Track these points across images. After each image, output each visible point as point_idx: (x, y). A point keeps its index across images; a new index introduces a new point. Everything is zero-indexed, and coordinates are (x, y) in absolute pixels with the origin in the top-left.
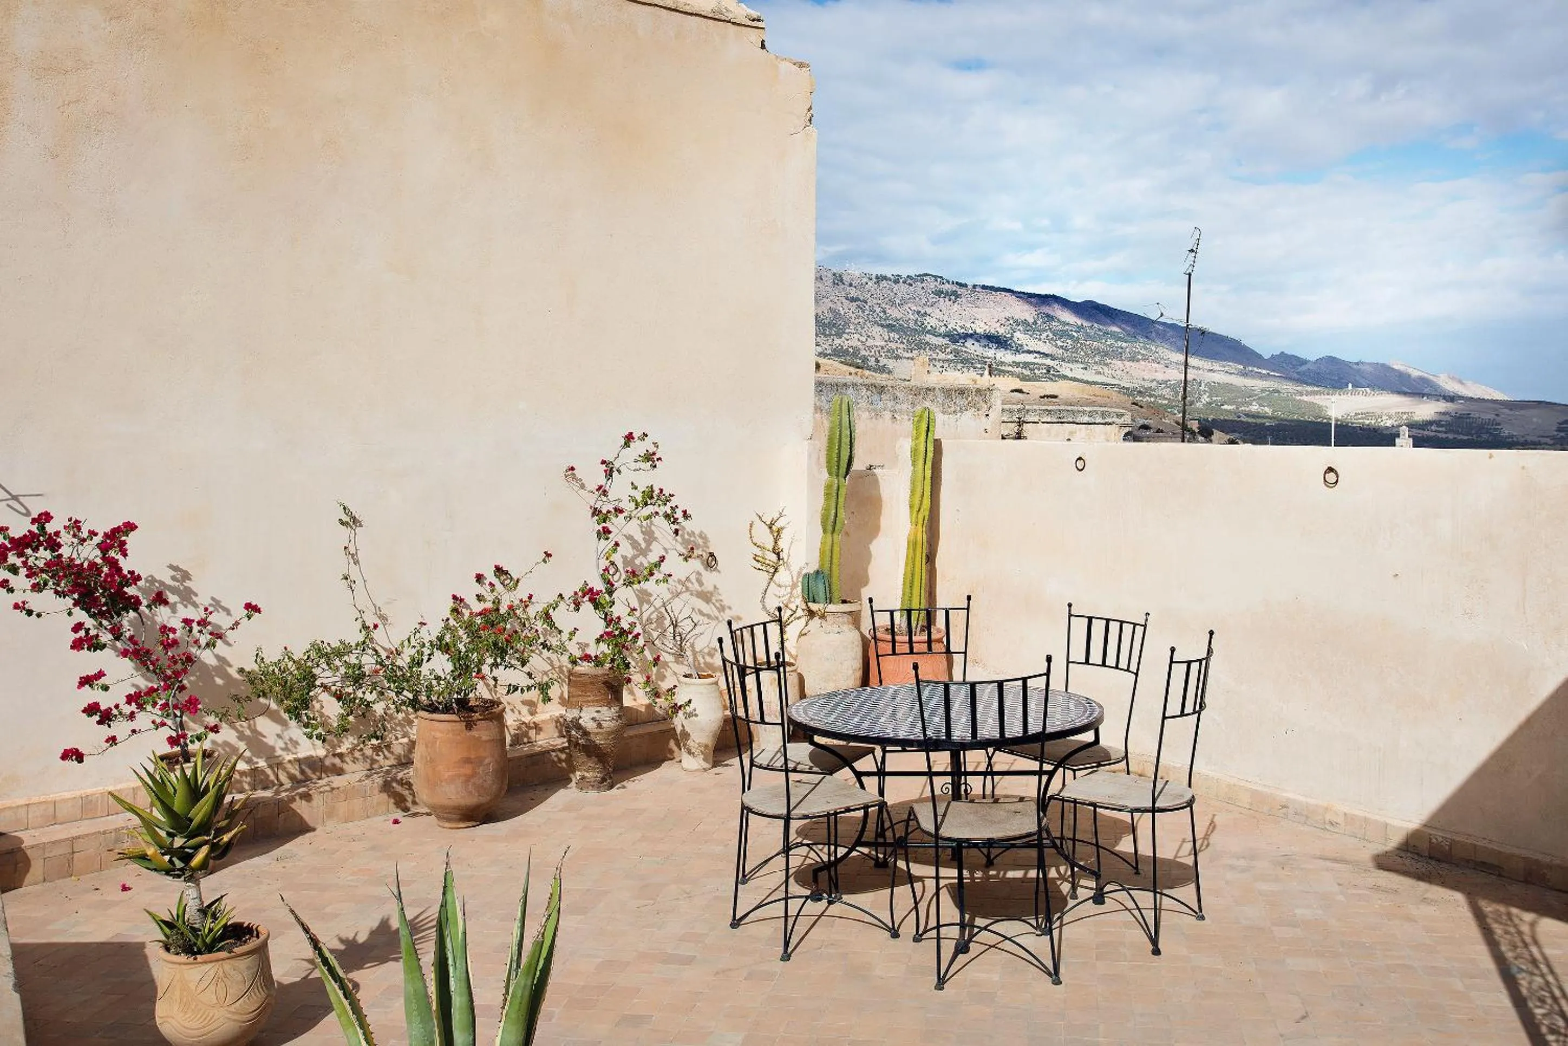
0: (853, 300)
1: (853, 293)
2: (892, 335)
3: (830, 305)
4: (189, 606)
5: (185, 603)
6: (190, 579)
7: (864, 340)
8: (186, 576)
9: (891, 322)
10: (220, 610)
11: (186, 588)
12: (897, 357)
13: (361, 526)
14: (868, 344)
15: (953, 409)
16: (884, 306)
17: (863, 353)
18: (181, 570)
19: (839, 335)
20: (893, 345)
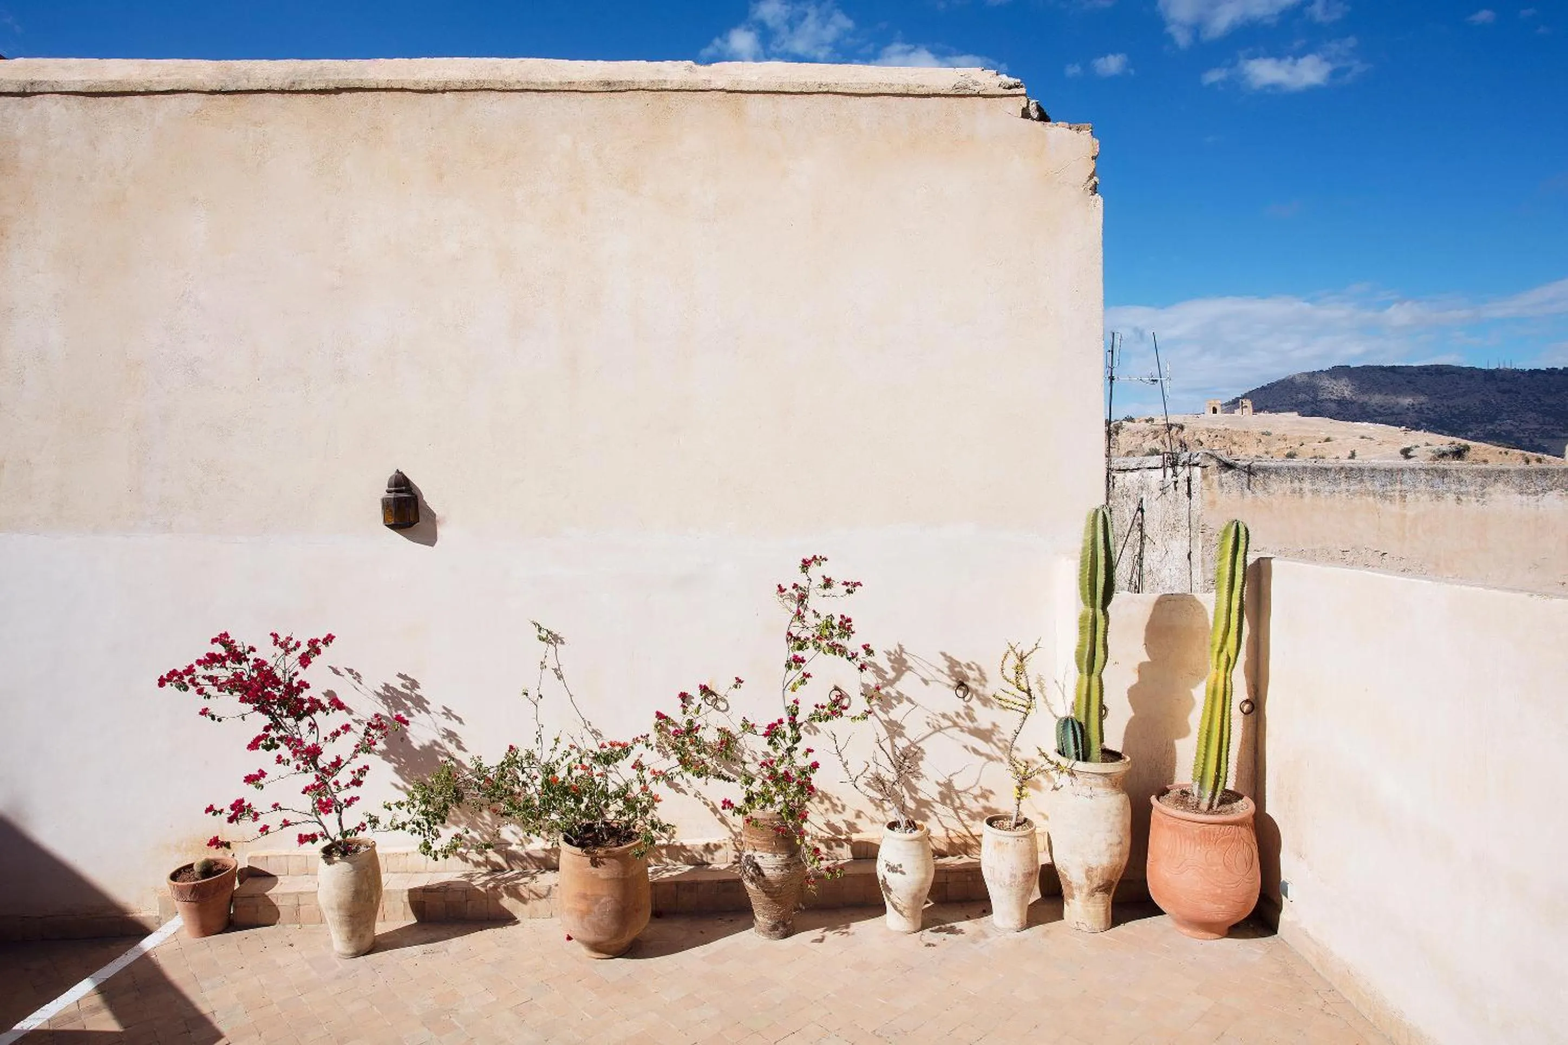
0: (1504, 392)
1: (1506, 386)
2: (1547, 419)
3: (1482, 397)
4: (422, 712)
5: (418, 708)
6: (418, 687)
7: (1517, 424)
8: (415, 684)
9: (1546, 408)
10: (452, 718)
11: (417, 695)
12: (1553, 437)
13: (562, 643)
14: (1520, 428)
15: (1533, 490)
16: (1538, 395)
17: (1517, 435)
18: (409, 679)
19: (1491, 422)
20: (1549, 428)
